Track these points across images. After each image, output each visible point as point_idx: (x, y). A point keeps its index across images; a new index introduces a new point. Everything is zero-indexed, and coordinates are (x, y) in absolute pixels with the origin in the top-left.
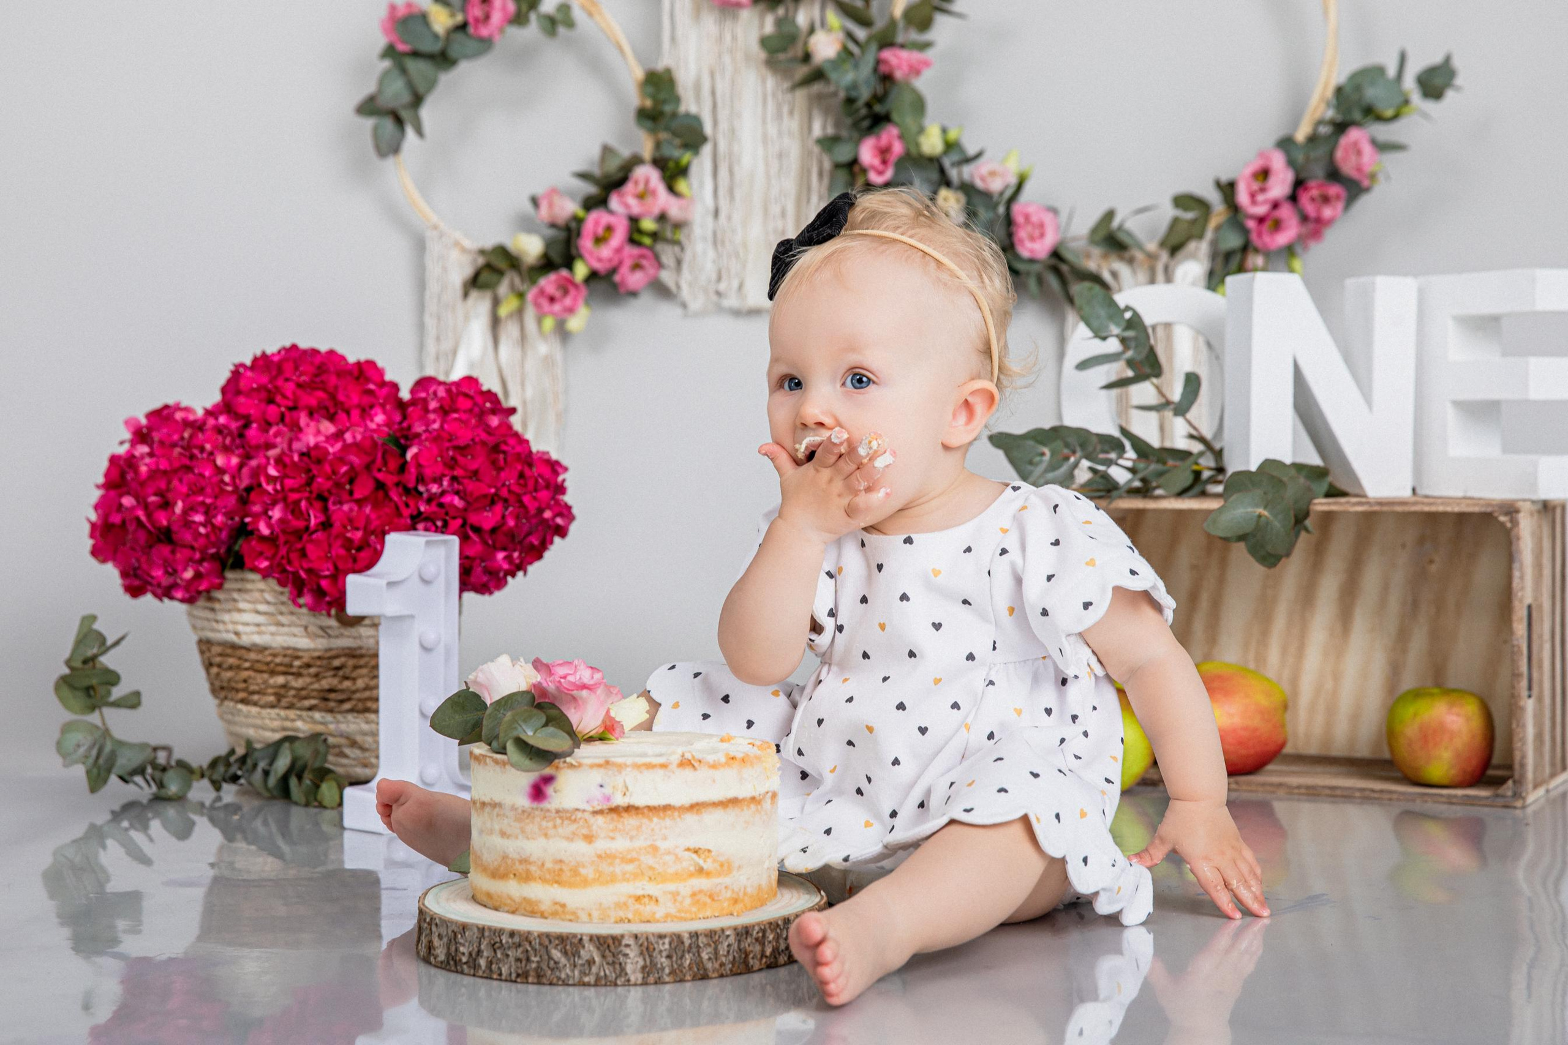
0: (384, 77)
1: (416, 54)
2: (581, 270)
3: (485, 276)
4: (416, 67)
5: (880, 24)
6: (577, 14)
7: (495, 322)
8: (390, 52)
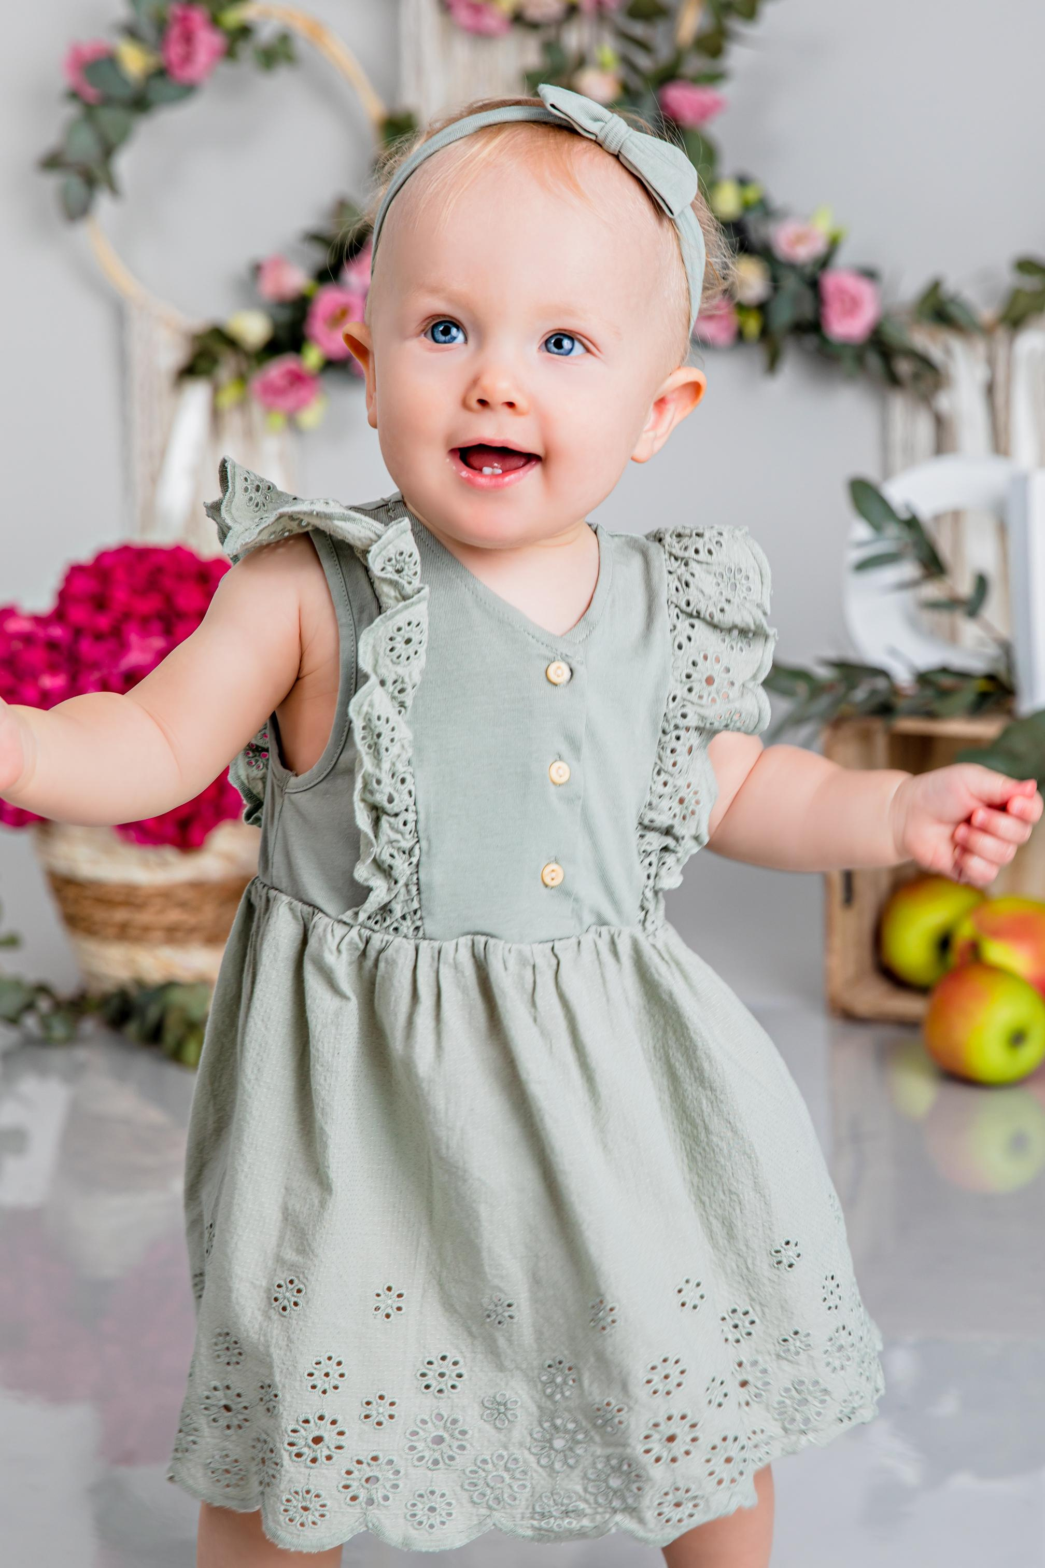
0: (70, 130)
1: (107, 101)
2: (312, 357)
3: (203, 365)
4: (109, 117)
5: (664, 53)
6: (301, 46)
7: (216, 415)
8: (74, 95)
